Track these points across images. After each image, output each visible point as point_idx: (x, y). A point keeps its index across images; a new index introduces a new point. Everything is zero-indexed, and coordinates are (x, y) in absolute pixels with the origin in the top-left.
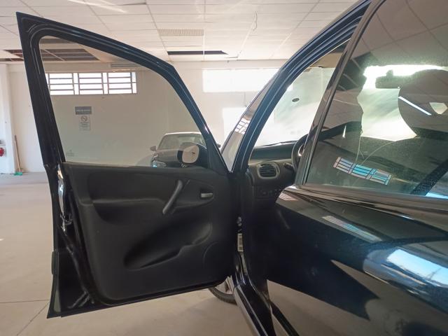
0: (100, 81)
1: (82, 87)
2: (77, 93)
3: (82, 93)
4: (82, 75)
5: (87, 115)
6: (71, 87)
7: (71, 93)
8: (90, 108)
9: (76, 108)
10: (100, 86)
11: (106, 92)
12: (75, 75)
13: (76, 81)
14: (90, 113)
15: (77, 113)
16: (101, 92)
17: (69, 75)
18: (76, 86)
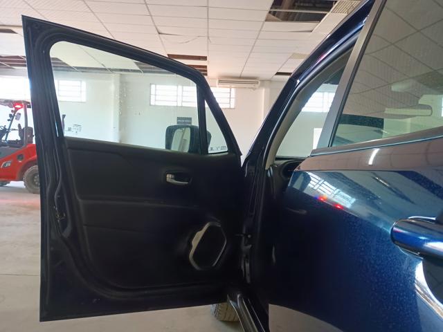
1: (185, 99)
2: (180, 105)
3: (184, 105)
6: (174, 99)
7: (175, 104)
8: (190, 119)
9: (178, 118)
12: (180, 87)
13: (180, 93)
17: (175, 87)
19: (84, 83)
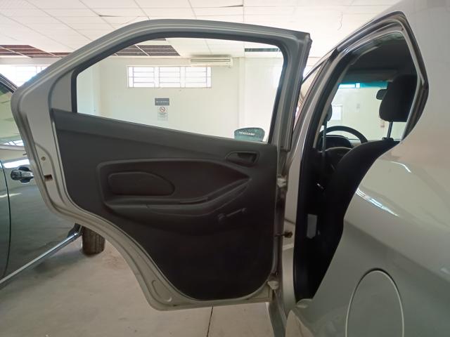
0: (178, 75)
4: (162, 69)
5: (165, 107)
7: (152, 85)
8: (168, 100)
10: (178, 80)
11: (183, 85)
14: (168, 104)
15: (156, 104)
16: (178, 86)
18: (157, 79)
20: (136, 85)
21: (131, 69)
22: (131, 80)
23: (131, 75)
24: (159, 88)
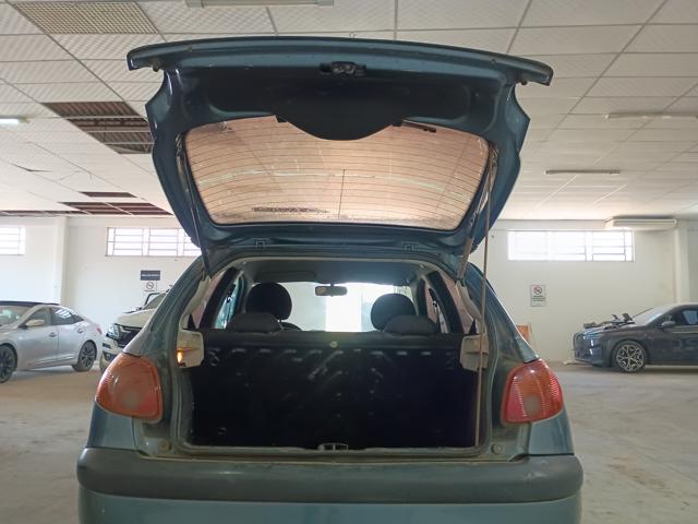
0: (174, 239)
1: (152, 246)
2: (145, 253)
3: (152, 253)
4: (153, 232)
5: (154, 282)
6: (139, 246)
7: (139, 253)
8: (158, 272)
9: (142, 272)
10: (174, 246)
11: (180, 254)
12: (146, 231)
13: (146, 238)
14: (158, 279)
15: (142, 278)
16: (174, 254)
17: (139, 231)
18: (146, 245)
19: (23, 230)
20: (117, 253)
21: (111, 231)
22: (110, 245)
23: (111, 239)
24: (148, 256)
